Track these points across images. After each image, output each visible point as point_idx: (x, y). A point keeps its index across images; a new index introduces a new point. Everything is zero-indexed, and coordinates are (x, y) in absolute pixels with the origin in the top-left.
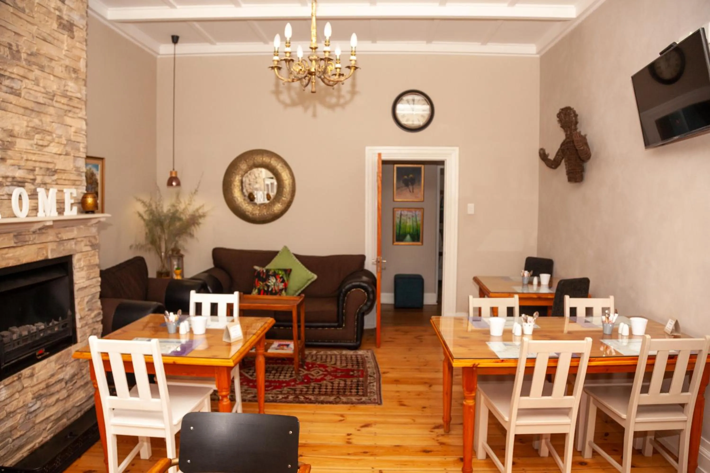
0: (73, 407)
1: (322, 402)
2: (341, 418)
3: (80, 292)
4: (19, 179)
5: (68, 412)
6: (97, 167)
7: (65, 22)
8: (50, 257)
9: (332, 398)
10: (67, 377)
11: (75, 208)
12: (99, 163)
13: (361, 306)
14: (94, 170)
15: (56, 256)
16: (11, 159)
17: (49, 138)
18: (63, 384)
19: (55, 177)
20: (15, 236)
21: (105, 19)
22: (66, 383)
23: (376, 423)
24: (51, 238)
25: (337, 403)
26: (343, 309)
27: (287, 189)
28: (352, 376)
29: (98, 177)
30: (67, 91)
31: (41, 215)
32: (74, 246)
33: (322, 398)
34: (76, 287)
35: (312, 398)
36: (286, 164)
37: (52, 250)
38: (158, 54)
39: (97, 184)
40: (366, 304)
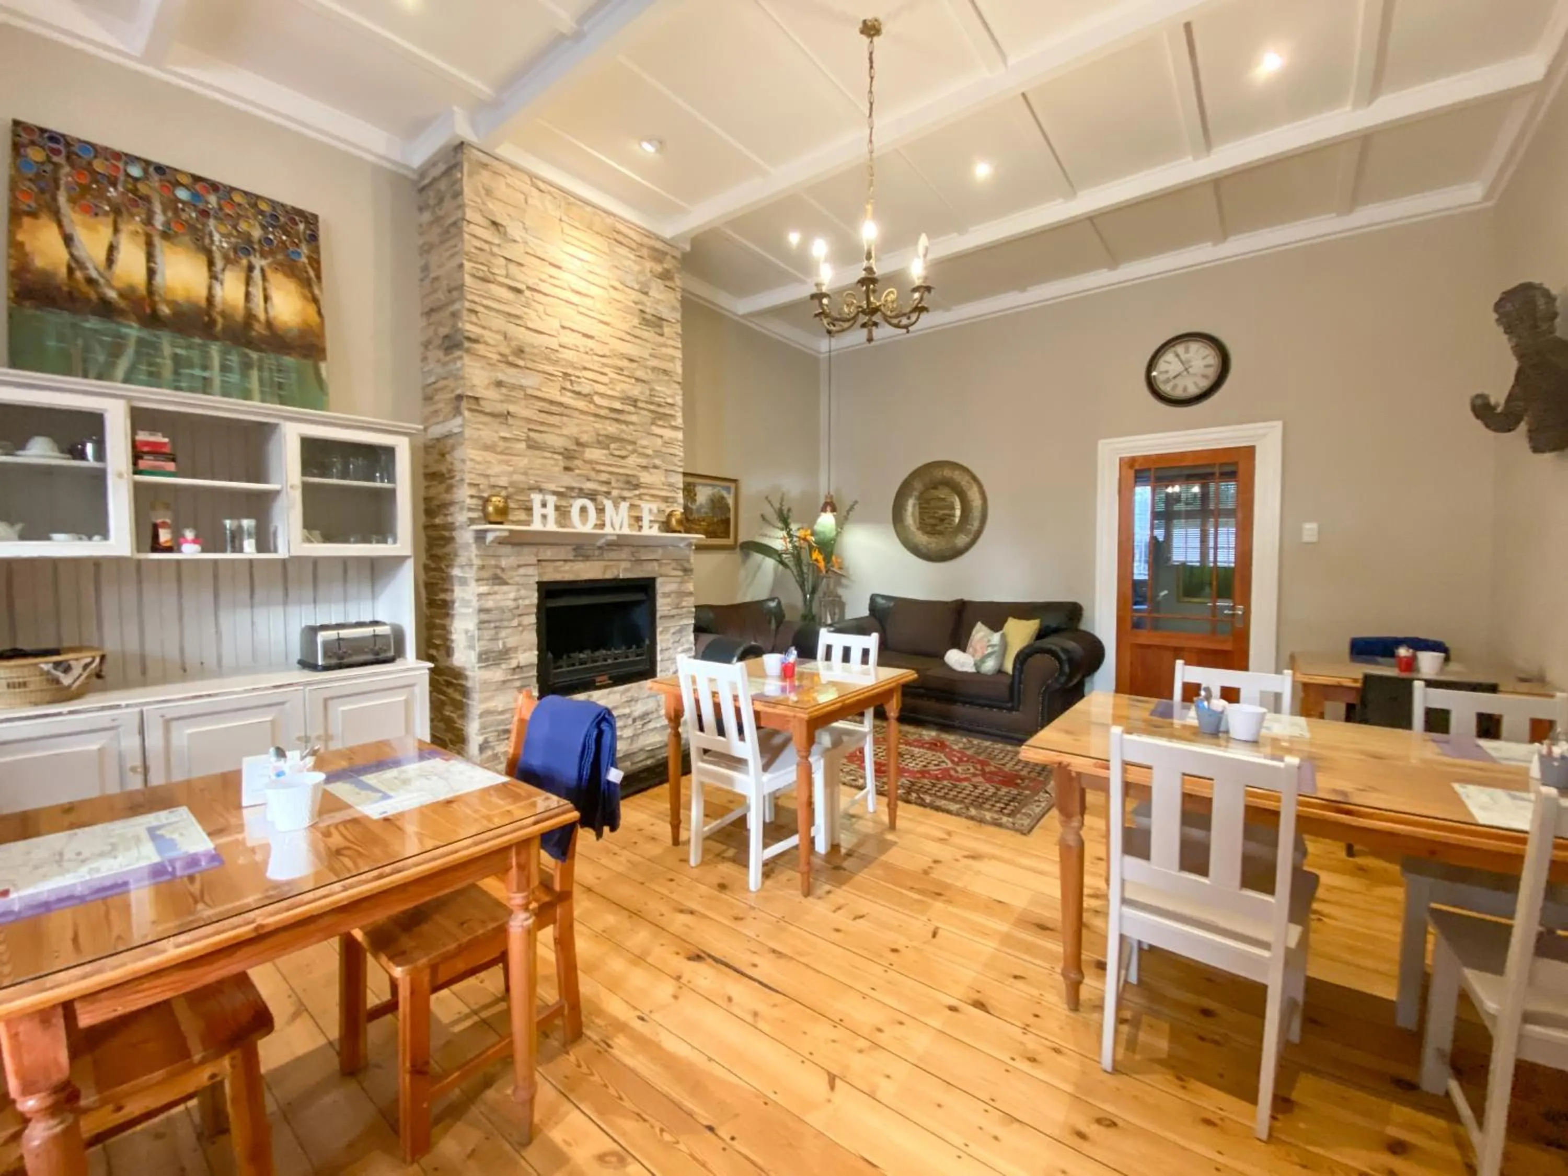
0: (641, 750)
1: (938, 809)
2: (945, 836)
3: (662, 620)
4: (586, 491)
5: (634, 753)
6: (728, 489)
7: (648, 317)
8: (621, 576)
9: (954, 807)
10: (636, 714)
11: (656, 526)
12: (732, 485)
13: (1050, 682)
14: (725, 494)
15: (629, 575)
16: (579, 469)
17: (630, 448)
18: (630, 721)
19: (637, 492)
20: (574, 549)
21: (735, 314)
22: (634, 721)
23: (993, 857)
24: (624, 556)
25: (958, 814)
26: (1020, 683)
27: (976, 513)
28: (1017, 785)
29: (730, 501)
30: (654, 396)
31: (608, 530)
32: (657, 568)
33: (942, 803)
34: (658, 615)
35: (928, 799)
36: (975, 479)
37: (625, 570)
38: (820, 353)
39: (729, 509)
40: (1057, 680)
